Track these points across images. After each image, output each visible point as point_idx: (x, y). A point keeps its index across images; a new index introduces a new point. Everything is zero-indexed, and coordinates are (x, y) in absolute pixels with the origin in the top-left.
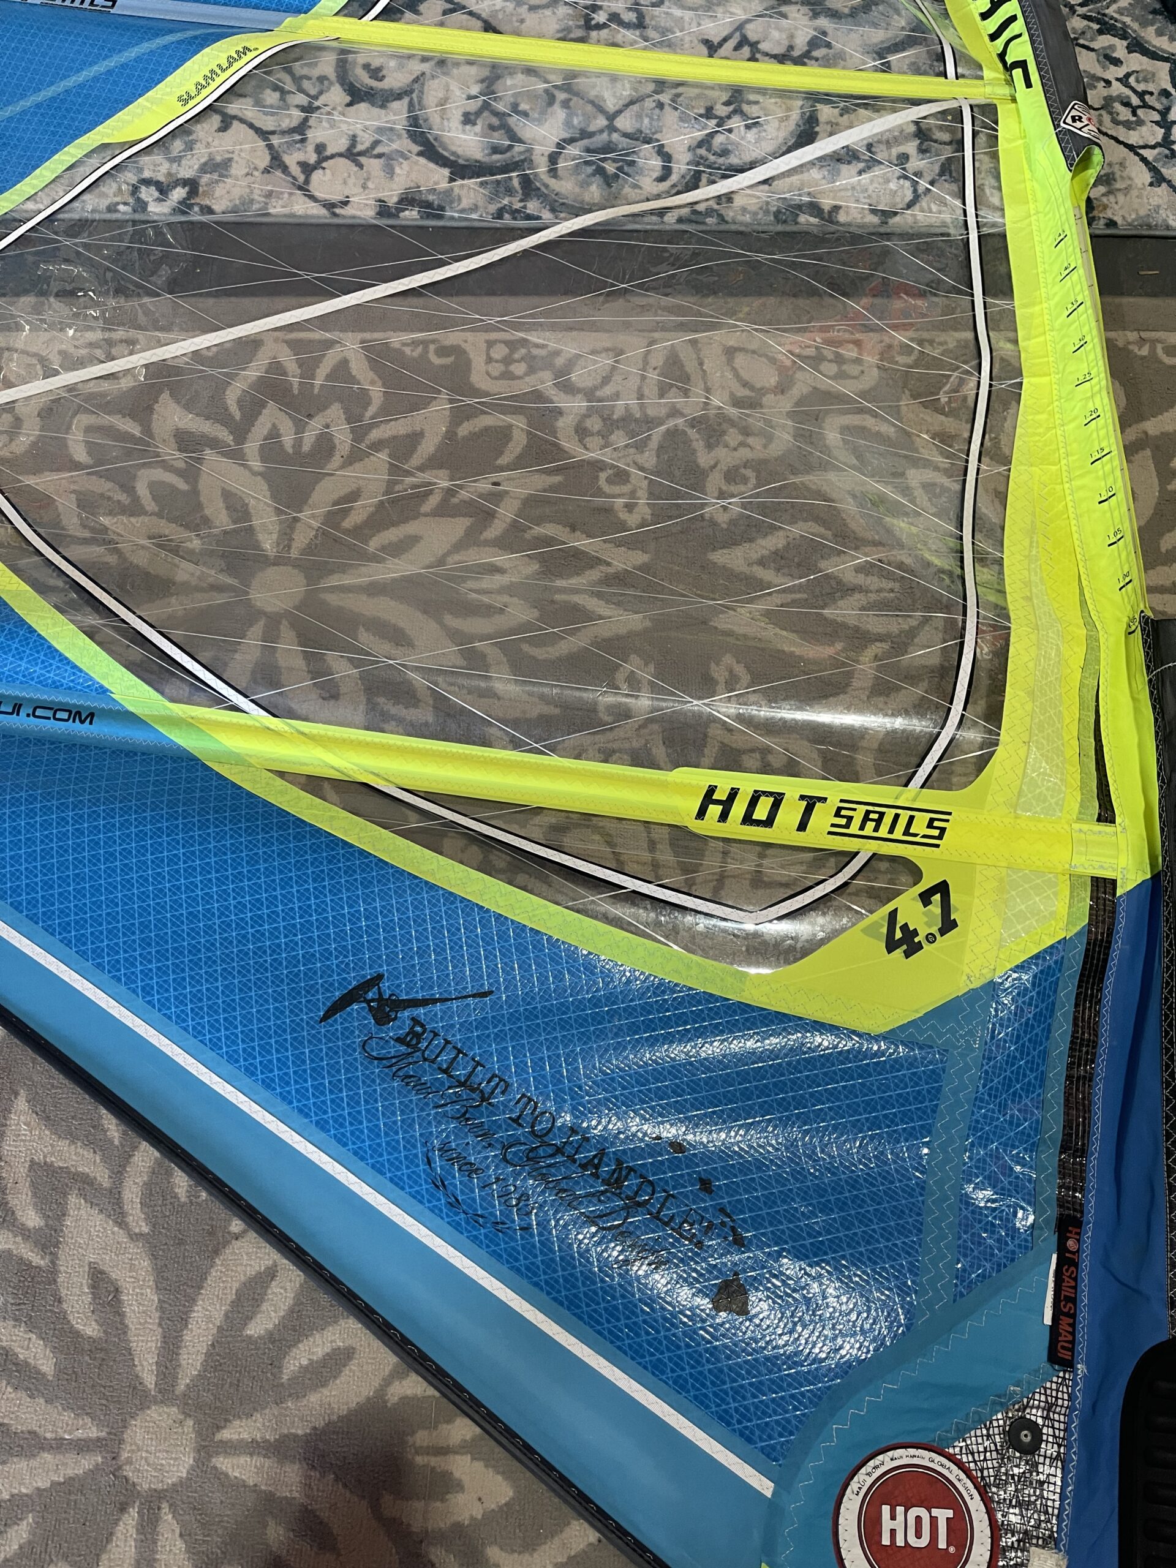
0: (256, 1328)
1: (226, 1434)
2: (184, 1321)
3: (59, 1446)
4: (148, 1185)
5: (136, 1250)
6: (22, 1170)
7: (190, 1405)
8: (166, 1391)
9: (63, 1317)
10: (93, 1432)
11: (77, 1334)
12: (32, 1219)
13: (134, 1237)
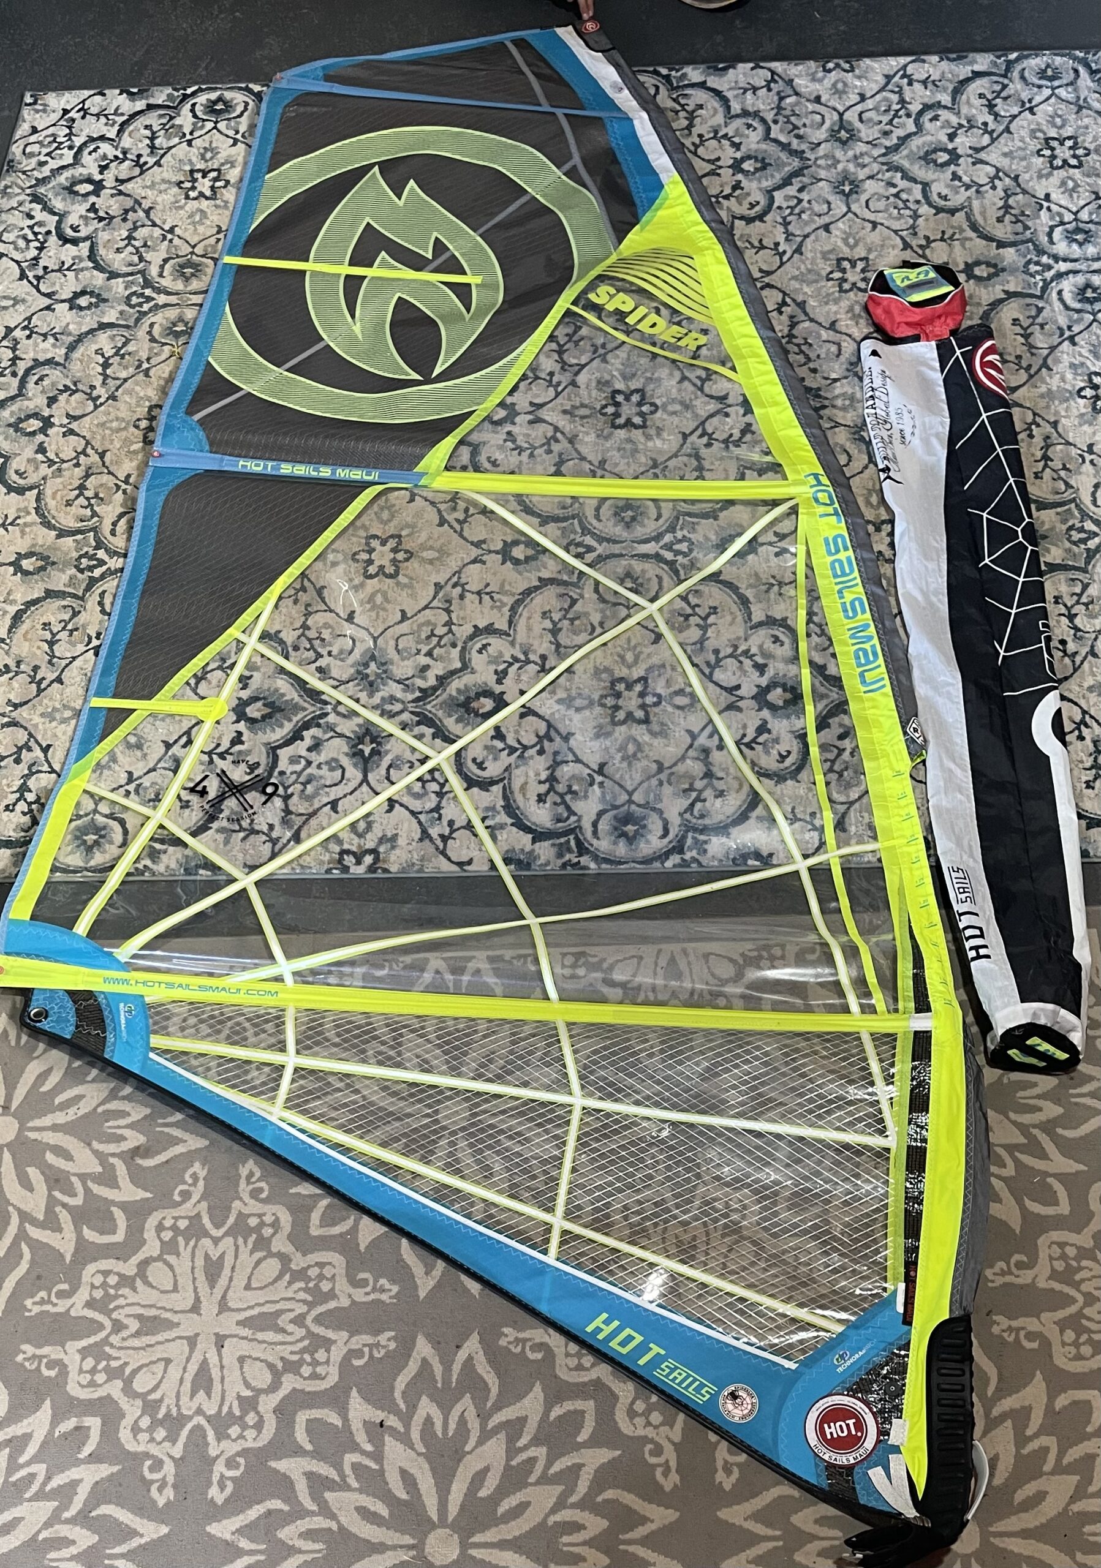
0: (483, 1493)
1: (472, 1540)
2: (449, 1492)
3: (394, 1548)
4: (422, 1431)
5: (421, 1459)
6: (361, 1425)
7: (455, 1527)
8: (443, 1522)
9: (390, 1491)
10: (412, 1542)
11: (399, 1499)
12: (369, 1448)
13: (419, 1454)
